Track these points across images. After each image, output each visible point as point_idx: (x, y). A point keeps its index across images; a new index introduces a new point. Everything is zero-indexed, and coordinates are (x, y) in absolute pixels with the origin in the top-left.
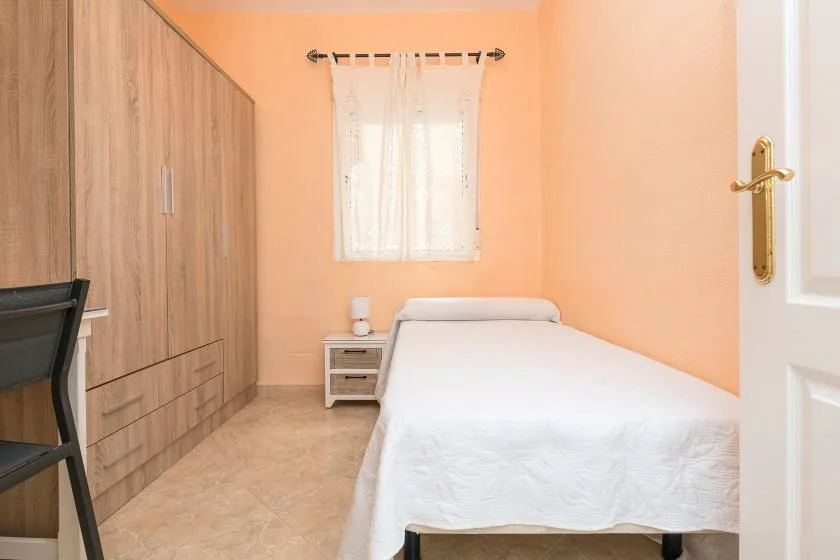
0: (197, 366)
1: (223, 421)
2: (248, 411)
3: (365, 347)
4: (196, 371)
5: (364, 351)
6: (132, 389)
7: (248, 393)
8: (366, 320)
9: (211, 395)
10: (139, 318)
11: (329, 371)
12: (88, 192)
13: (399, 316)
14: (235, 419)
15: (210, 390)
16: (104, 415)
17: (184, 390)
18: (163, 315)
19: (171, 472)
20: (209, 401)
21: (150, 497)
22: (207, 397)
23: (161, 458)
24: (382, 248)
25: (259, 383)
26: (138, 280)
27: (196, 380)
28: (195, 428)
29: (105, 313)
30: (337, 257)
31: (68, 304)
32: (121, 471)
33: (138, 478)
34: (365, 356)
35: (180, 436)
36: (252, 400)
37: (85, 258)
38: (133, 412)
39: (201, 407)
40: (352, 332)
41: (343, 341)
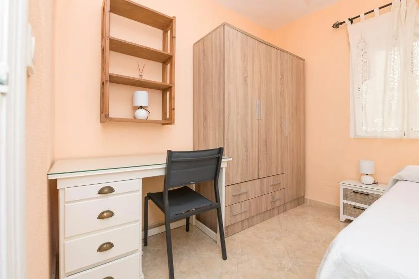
0: (272, 184)
1: (285, 210)
2: (299, 209)
3: (368, 192)
4: (271, 186)
5: (367, 195)
6: (244, 188)
7: (299, 200)
8: (371, 175)
9: (278, 198)
10: (247, 161)
11: (342, 201)
12: (229, 115)
13: (396, 177)
14: (291, 211)
15: (278, 195)
16: (233, 196)
17: (265, 193)
18: (257, 161)
19: (259, 225)
20: (277, 200)
21: (249, 232)
22: (276, 198)
23: (255, 218)
24: (385, 130)
25: (306, 197)
26: (246, 147)
27: (271, 190)
28: (270, 210)
29: (231, 159)
30: (352, 136)
31: (217, 156)
32: (239, 218)
33: (246, 223)
34: (368, 197)
35: (263, 211)
36: (301, 204)
37: (228, 139)
38: (243, 198)
39: (273, 202)
40: (360, 180)
41: (354, 185)
